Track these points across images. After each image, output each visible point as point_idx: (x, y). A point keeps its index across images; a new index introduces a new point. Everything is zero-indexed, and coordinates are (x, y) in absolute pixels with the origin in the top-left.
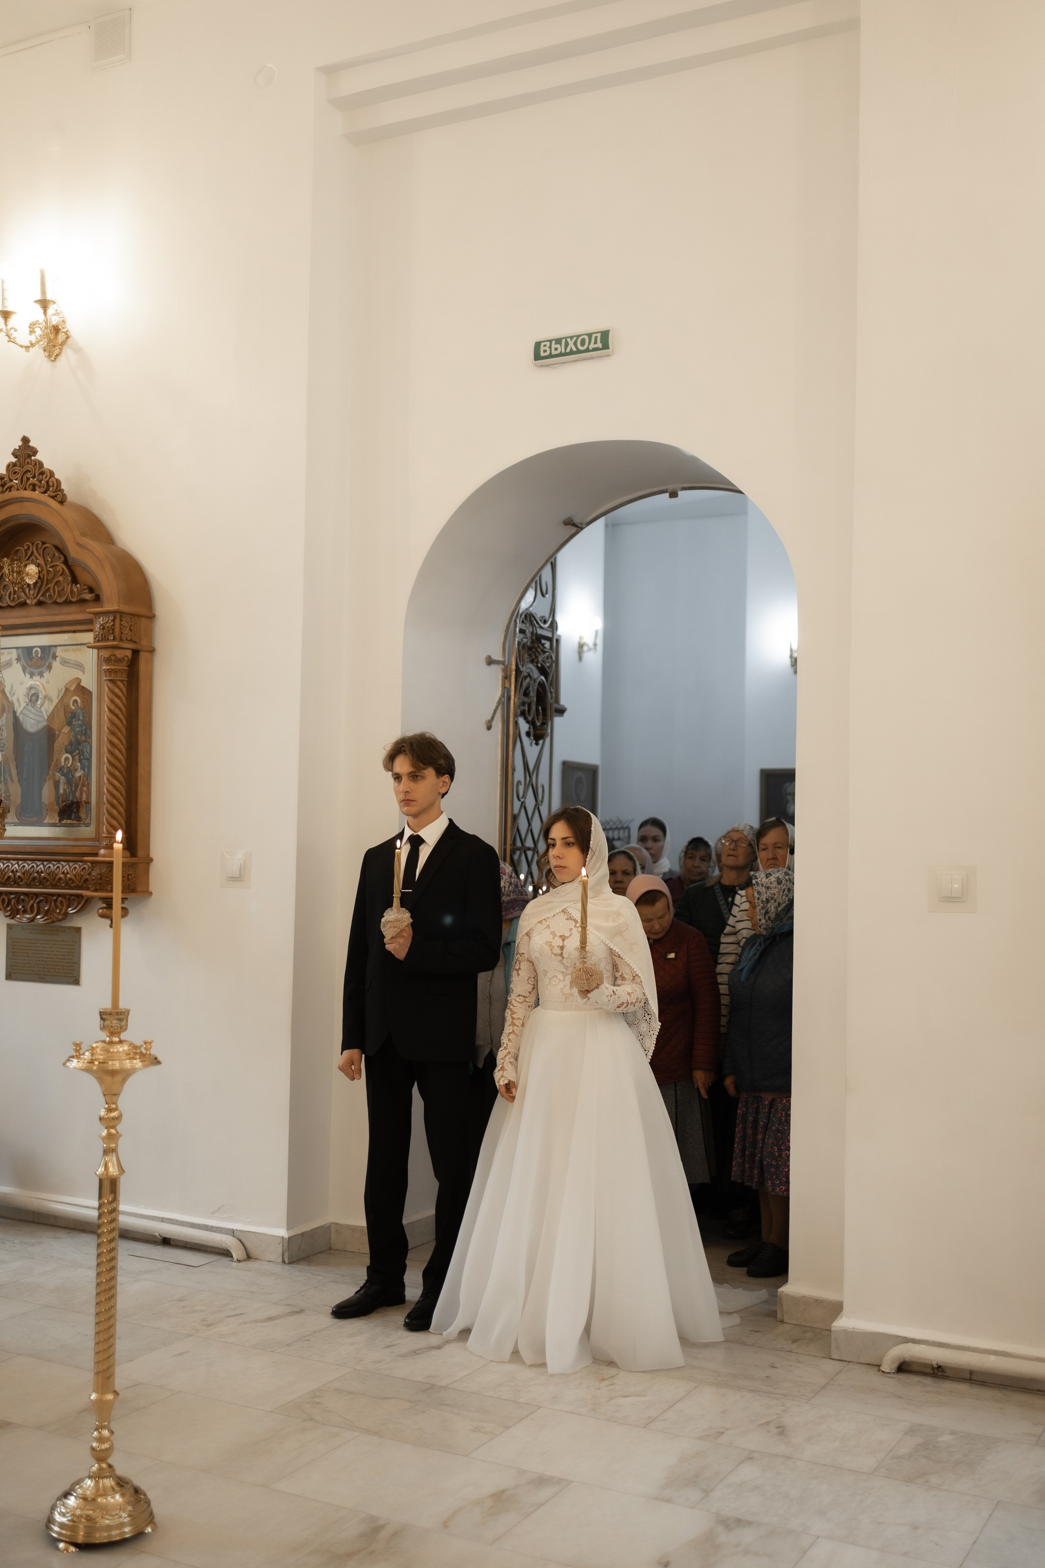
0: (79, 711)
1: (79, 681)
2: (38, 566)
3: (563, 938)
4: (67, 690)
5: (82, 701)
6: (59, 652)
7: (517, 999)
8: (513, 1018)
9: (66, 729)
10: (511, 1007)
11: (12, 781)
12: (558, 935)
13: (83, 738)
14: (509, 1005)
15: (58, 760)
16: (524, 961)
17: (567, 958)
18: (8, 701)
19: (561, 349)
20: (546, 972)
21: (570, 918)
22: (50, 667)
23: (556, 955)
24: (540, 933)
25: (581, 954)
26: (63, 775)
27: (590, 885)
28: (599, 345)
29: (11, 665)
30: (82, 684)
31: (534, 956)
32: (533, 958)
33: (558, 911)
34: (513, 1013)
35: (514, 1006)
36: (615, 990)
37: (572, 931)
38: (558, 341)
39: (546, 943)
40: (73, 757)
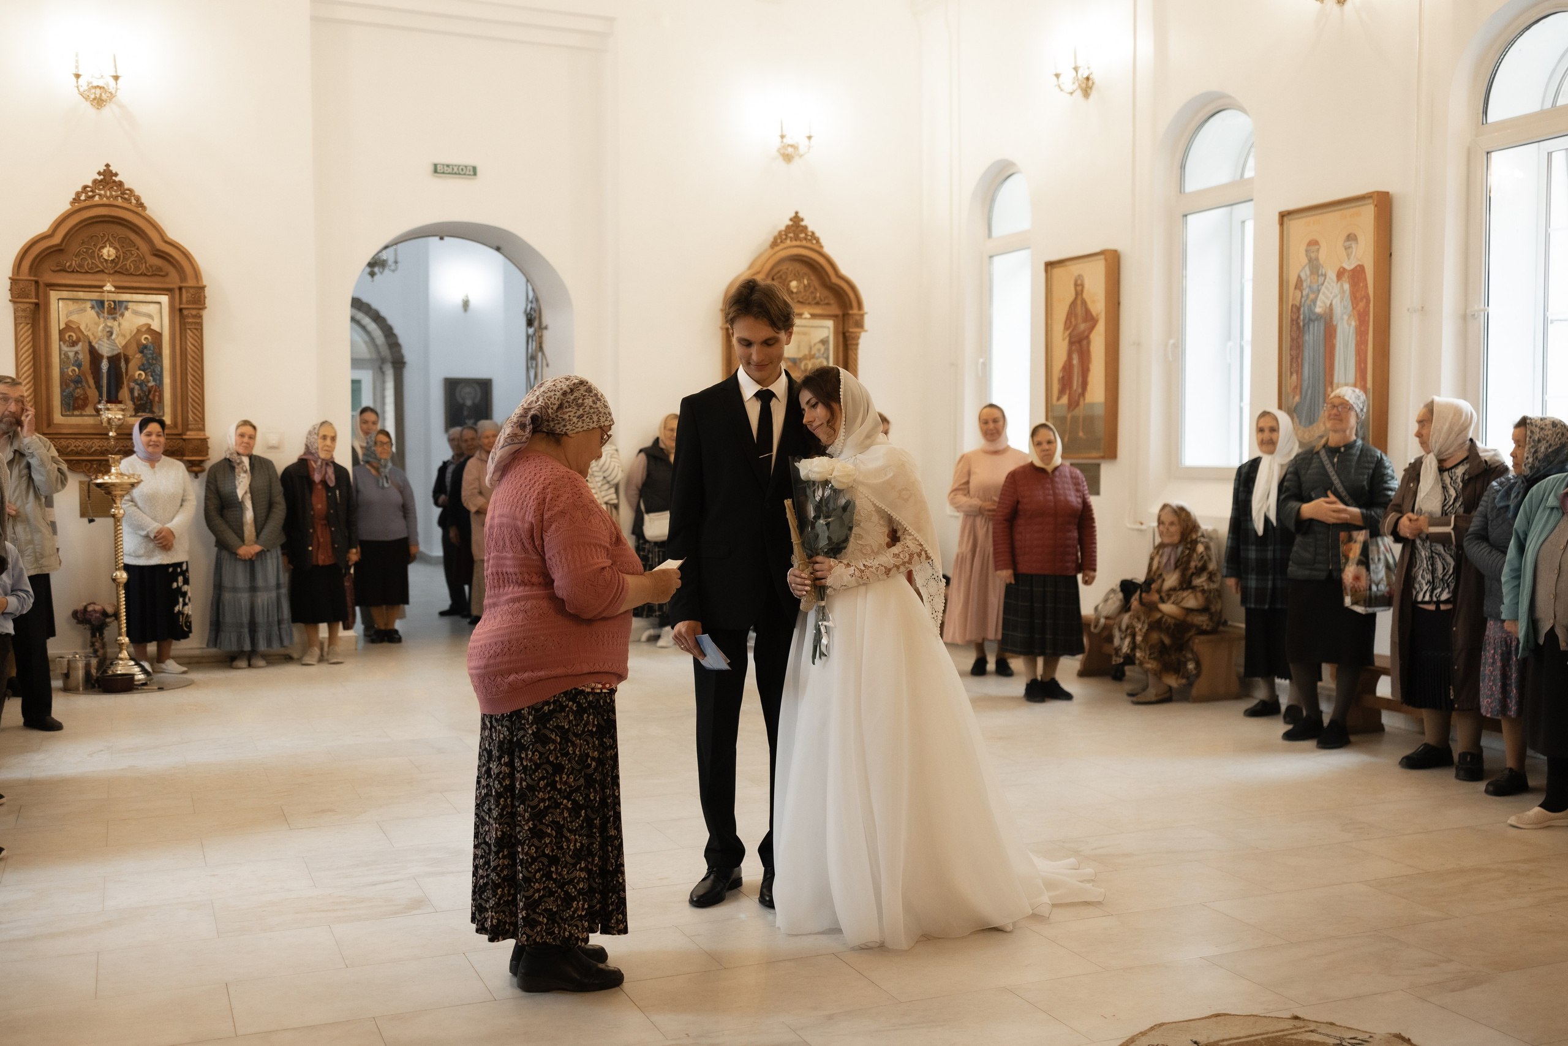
0: (150, 344)
1: (150, 325)
2: (115, 248)
4: (138, 330)
5: (152, 338)
6: (130, 305)
9: (139, 356)
11: (90, 387)
13: (154, 362)
15: (134, 376)
18: (84, 335)
19: (450, 170)
22: (122, 315)
26: (137, 384)
28: (472, 173)
29: (86, 311)
30: (152, 327)
38: (448, 166)
40: (146, 374)
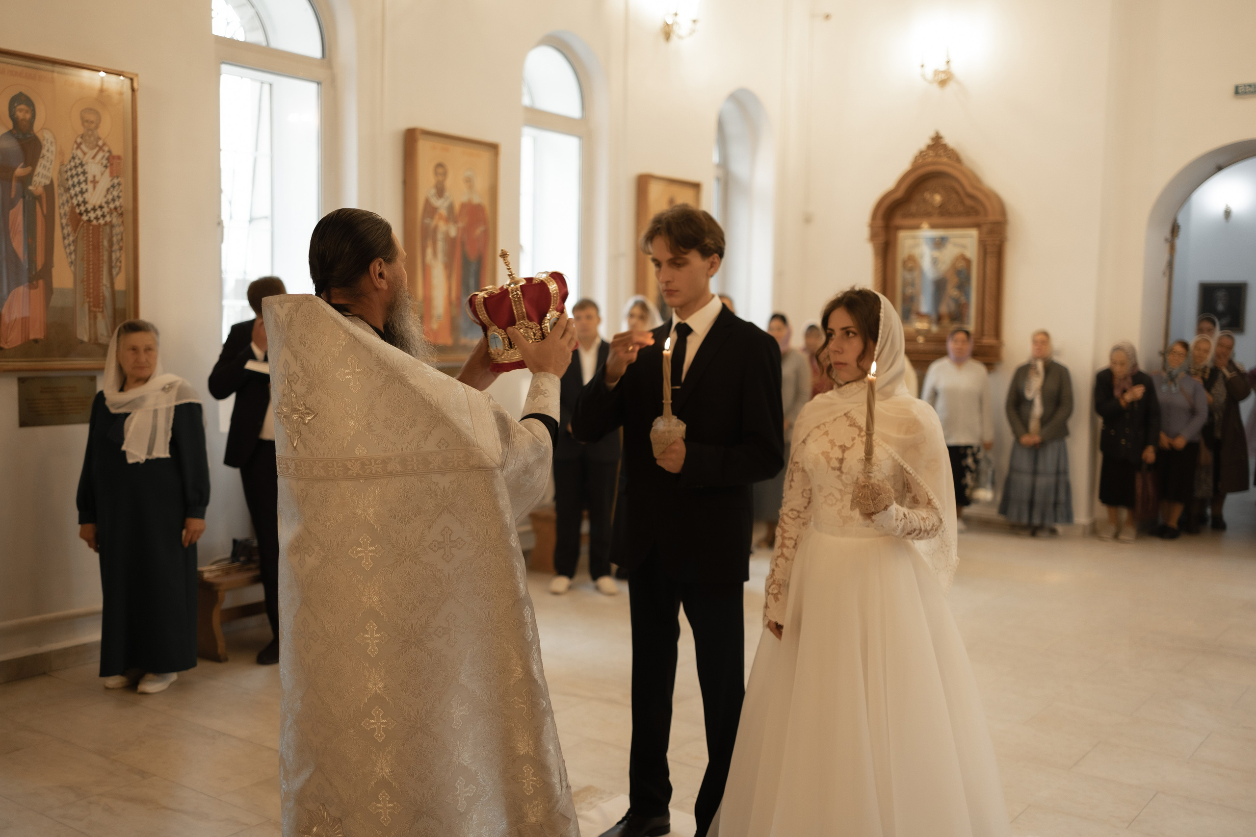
3: (844, 448)
4: (956, 259)
6: (952, 239)
7: (790, 514)
8: (783, 538)
9: (956, 279)
10: (783, 524)
12: (838, 444)
14: (780, 522)
15: (950, 293)
16: (798, 471)
17: (846, 473)
20: (821, 488)
21: (853, 424)
22: (946, 247)
23: (834, 469)
24: (816, 440)
25: (865, 467)
27: (877, 387)
31: (808, 467)
32: (807, 469)
33: (839, 415)
34: (784, 531)
35: (785, 523)
36: (906, 513)
37: (855, 441)
39: (823, 453)
40: (960, 294)
